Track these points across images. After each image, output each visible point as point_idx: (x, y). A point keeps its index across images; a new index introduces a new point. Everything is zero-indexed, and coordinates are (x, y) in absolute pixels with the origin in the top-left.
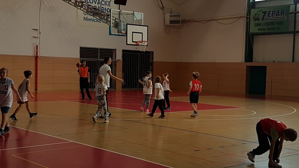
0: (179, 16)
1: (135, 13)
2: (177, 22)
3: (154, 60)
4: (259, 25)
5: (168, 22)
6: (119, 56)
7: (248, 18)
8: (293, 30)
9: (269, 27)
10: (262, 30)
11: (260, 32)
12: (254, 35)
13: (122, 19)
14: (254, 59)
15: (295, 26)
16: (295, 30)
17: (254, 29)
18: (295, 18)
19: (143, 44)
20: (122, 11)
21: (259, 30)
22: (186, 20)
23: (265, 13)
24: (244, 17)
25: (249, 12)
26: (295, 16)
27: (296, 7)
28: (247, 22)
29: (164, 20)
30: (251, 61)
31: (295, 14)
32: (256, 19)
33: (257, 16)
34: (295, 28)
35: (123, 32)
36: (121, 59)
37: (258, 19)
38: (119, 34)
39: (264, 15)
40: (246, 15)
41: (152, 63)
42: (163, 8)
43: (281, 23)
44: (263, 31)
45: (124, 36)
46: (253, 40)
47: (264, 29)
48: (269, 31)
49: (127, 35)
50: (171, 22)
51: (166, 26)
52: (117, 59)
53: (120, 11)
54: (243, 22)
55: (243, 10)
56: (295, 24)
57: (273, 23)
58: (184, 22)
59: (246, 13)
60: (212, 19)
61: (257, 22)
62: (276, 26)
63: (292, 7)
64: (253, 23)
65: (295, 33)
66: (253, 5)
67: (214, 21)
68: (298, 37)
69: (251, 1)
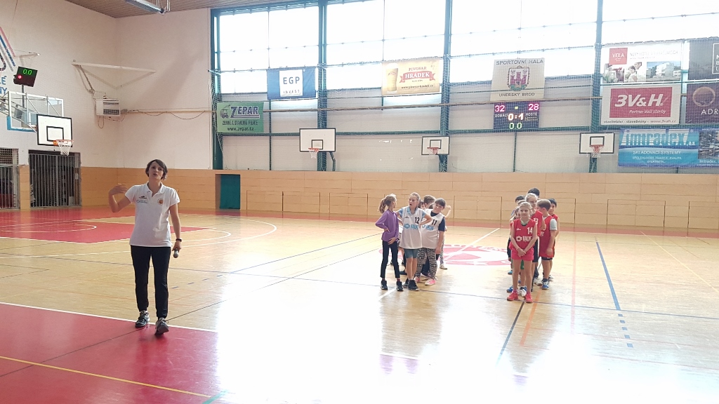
0: (118, 104)
1: (49, 98)
2: (116, 112)
3: (82, 165)
4: (228, 123)
5: (100, 112)
6: (23, 159)
7: (214, 113)
8: (268, 132)
9: (241, 126)
10: (232, 129)
11: (230, 131)
12: (222, 135)
13: (27, 105)
14: (224, 166)
15: (270, 127)
16: (270, 132)
17: (221, 129)
18: (270, 118)
19: (64, 143)
20: (28, 95)
21: (229, 129)
22: (129, 109)
23: (234, 109)
24: (209, 111)
25: (215, 107)
26: (270, 116)
27: (270, 104)
28: (213, 118)
29: (95, 109)
30: (221, 168)
31: (270, 112)
32: (225, 116)
33: (225, 112)
34: (270, 129)
35: (30, 125)
36: (28, 164)
37: (227, 116)
38: (24, 128)
39: (234, 112)
40: (211, 109)
41: (78, 169)
42: (92, 91)
43: (254, 123)
44: (233, 131)
45: (33, 131)
46: (221, 141)
47: (235, 129)
48: (241, 132)
49: (37, 130)
50: (106, 111)
51: (99, 118)
52: (20, 163)
53: (24, 94)
54: (208, 117)
55: (208, 104)
56: (270, 125)
57: (245, 123)
58: (125, 112)
59: (211, 107)
60: (165, 111)
61: (225, 119)
62: (248, 126)
63: (266, 105)
64: (220, 120)
65: (271, 135)
66: (218, 98)
67: (169, 115)
68: (275, 140)
69: (216, 92)
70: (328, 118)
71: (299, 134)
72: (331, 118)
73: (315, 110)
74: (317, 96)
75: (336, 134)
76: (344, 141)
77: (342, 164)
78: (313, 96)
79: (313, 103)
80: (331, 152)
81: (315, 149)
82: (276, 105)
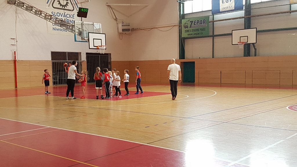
0: (129, 25)
1: (94, 23)
2: (128, 30)
3: (112, 60)
4: (188, 31)
5: (121, 31)
6: (84, 58)
7: (180, 26)
8: (212, 35)
9: (195, 32)
10: (190, 35)
12: (185, 39)
13: (84, 28)
14: (186, 57)
15: (213, 31)
17: (184, 35)
18: (213, 26)
19: (102, 48)
20: (84, 22)
21: (188, 35)
22: (135, 28)
23: (192, 22)
24: (177, 25)
25: (180, 22)
26: (213, 24)
27: (213, 17)
28: (179, 29)
29: (118, 29)
30: (184, 58)
31: (213, 22)
32: (186, 27)
33: (186, 24)
34: (213, 32)
35: (86, 39)
36: (86, 60)
37: (187, 27)
38: (83, 40)
39: (191, 24)
40: (178, 24)
41: (110, 62)
42: (116, 19)
43: (203, 29)
44: (191, 36)
45: (87, 42)
46: (184, 42)
47: (192, 34)
48: (195, 36)
49: (89, 41)
50: (123, 30)
51: (120, 34)
52: (82, 60)
53: (82, 22)
54: (176, 29)
55: (176, 21)
56: (213, 30)
57: (197, 30)
58: (133, 30)
59: (178, 22)
60: (153, 27)
62: (200, 32)
63: (211, 17)
64: (183, 30)
65: (213, 36)
66: (183, 16)
67: (156, 29)
68: (217, 40)
69: (182, 13)
70: (252, 21)
71: (231, 34)
72: (253, 22)
73: (243, 18)
74: (244, 9)
75: (257, 32)
76: (262, 36)
77: (262, 51)
78: (241, 9)
79: (241, 13)
80: (253, 44)
81: (242, 42)
82: (217, 17)
